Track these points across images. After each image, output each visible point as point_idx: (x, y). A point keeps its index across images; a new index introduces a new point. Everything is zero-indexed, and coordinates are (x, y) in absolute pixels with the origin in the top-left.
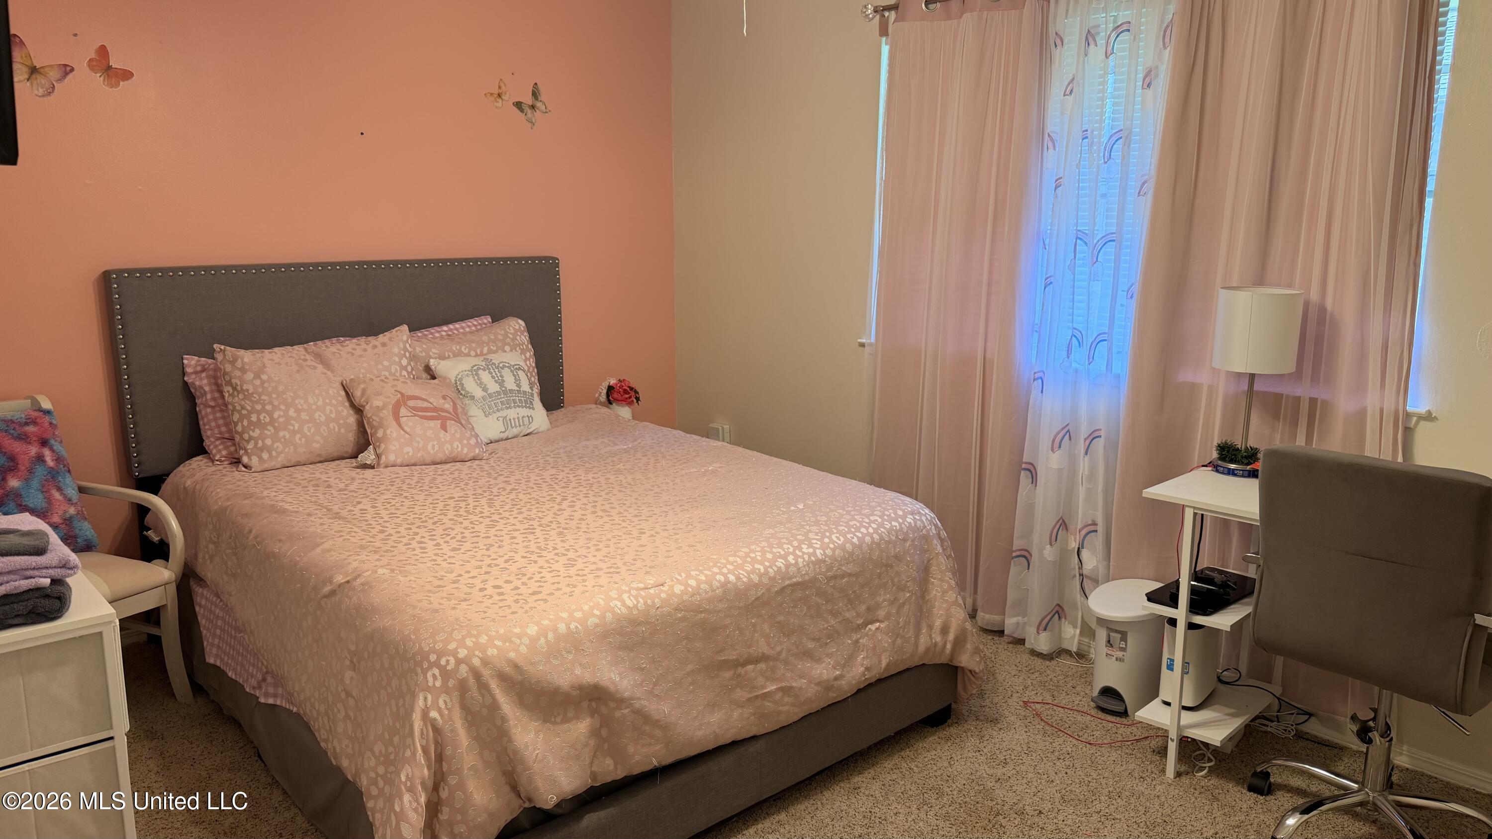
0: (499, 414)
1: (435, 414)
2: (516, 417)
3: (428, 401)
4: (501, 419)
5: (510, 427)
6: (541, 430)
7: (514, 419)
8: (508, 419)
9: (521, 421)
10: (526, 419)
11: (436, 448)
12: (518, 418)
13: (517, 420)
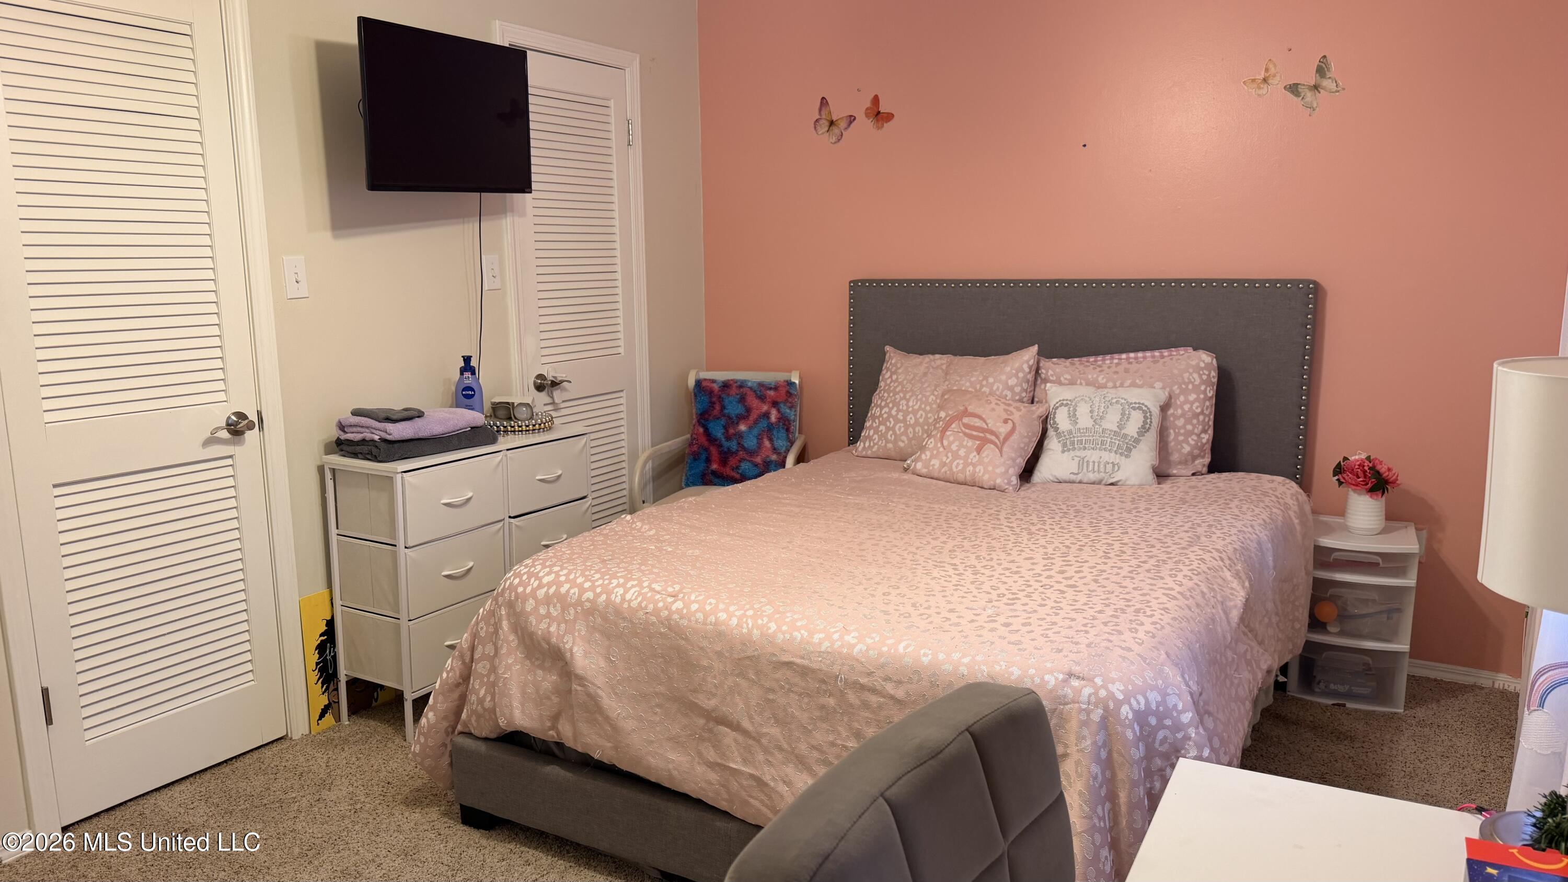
0: (1078, 453)
1: (981, 435)
2: (1096, 461)
3: (985, 421)
4: (1077, 459)
5: (1085, 470)
6: (1128, 483)
7: (1094, 462)
8: (1085, 460)
9: (1102, 466)
10: (1109, 467)
11: (960, 467)
12: (1099, 463)
13: (1096, 464)
